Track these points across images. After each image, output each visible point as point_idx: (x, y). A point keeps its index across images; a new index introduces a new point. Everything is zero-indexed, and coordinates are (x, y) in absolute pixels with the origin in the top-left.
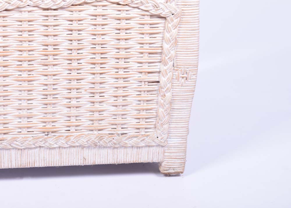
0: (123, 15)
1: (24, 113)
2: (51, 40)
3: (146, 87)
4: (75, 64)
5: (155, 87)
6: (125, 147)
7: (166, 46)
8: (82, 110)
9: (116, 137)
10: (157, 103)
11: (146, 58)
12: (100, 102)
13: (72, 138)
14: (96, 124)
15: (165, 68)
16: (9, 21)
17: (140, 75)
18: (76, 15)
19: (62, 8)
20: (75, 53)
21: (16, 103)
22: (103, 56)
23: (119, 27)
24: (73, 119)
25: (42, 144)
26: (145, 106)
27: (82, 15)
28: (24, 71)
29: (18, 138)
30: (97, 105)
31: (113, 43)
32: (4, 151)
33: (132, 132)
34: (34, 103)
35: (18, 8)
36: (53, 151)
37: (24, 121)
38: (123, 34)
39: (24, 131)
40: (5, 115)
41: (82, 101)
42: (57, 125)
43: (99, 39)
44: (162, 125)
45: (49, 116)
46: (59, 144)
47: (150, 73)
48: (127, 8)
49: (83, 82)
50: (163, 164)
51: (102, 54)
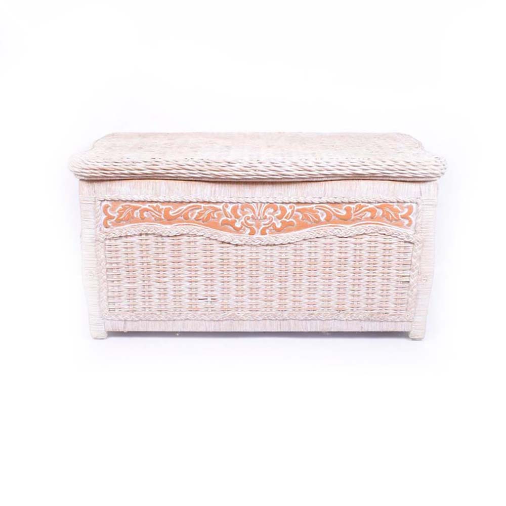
0: (388, 241)
1: (326, 298)
2: (343, 255)
3: (400, 285)
4: (357, 270)
5: (407, 285)
6: (387, 321)
7: (413, 260)
8: (361, 298)
9: (382, 315)
10: (408, 295)
11: (401, 267)
12: (373, 293)
13: (354, 315)
14: (369, 307)
15: (413, 274)
16: (318, 244)
17: (397, 277)
18: (359, 241)
19: (350, 237)
20: (357, 263)
21: (321, 293)
22: (374, 266)
23: (385, 248)
25: (336, 317)
26: (399, 296)
27: (362, 241)
28: (327, 273)
29: (322, 313)
30: (370, 295)
31: (381, 258)
32: (313, 321)
33: (391, 312)
34: (332, 292)
35: (324, 237)
36: (342, 322)
37: (326, 304)
38: (387, 253)
39: (326, 309)
40: (314, 299)
41: (361, 292)
42: (345, 306)
43: (372, 255)
44: (410, 309)
45: (341, 301)
46: (347, 318)
47: (403, 276)
48: (390, 237)
49: (362, 281)
50: (411, 332)
51: (374, 264)
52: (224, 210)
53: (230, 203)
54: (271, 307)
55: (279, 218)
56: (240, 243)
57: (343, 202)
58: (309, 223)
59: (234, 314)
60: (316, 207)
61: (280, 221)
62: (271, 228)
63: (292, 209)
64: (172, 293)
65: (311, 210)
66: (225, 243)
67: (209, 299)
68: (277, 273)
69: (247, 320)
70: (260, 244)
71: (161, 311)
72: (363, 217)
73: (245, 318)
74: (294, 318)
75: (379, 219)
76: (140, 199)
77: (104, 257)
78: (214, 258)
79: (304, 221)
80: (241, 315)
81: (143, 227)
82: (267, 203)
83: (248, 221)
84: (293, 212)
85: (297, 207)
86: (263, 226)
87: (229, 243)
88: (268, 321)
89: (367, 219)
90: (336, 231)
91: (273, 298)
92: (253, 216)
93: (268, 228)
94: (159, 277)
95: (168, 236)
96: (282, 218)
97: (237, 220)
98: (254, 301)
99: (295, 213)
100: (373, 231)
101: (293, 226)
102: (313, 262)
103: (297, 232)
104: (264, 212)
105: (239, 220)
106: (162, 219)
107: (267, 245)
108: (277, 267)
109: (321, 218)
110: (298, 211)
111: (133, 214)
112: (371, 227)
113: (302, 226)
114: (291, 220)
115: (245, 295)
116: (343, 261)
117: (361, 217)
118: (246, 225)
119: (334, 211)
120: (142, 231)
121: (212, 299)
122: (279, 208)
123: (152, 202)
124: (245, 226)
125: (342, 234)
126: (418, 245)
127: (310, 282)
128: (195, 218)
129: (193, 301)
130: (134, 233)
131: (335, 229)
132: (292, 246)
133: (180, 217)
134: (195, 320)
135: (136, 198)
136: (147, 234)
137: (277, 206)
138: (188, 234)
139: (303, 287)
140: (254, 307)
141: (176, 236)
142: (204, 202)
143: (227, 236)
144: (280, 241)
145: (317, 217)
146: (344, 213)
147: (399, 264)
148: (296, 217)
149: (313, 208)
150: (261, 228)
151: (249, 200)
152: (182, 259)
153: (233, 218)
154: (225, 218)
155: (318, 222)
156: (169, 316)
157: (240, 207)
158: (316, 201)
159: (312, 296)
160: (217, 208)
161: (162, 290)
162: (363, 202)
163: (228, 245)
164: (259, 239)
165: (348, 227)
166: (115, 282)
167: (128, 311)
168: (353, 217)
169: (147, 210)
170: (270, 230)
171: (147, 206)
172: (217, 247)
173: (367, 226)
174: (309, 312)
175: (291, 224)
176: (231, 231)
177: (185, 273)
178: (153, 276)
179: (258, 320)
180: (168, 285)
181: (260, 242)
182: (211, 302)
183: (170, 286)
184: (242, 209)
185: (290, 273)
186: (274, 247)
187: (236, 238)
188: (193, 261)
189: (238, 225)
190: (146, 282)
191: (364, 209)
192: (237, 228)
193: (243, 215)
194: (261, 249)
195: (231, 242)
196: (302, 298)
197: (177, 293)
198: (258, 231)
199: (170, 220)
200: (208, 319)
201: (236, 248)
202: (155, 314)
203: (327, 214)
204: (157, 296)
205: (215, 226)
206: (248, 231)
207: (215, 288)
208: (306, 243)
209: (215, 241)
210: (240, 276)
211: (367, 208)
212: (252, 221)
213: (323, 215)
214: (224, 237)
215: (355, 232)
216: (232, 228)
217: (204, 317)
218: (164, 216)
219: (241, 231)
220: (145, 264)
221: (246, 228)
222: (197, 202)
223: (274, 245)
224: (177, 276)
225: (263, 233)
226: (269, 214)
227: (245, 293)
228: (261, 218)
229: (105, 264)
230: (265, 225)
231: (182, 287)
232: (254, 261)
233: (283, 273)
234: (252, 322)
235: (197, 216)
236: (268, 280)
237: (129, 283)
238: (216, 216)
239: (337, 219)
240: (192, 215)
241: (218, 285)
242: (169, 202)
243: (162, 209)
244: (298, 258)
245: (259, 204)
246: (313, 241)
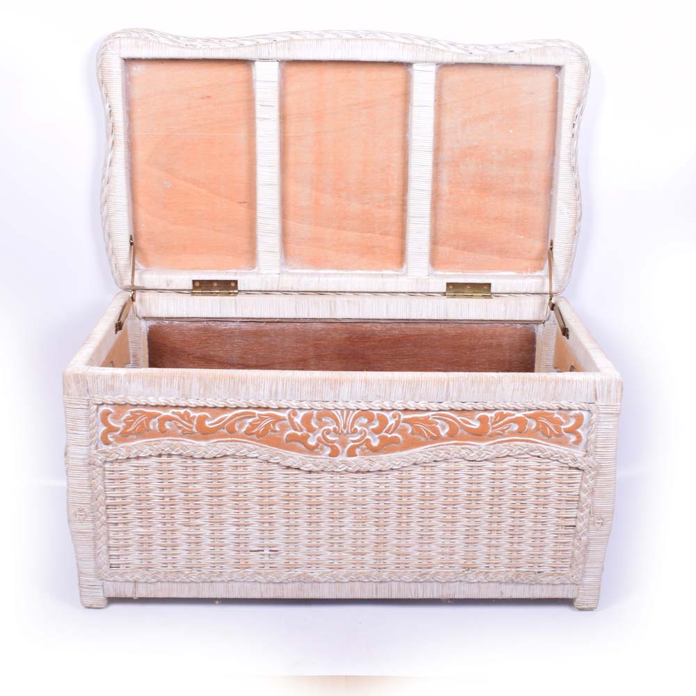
0: (543, 467)
1: (447, 550)
2: (474, 487)
3: (563, 531)
4: (496, 509)
5: (571, 531)
6: (542, 584)
7: (583, 495)
8: (501, 550)
9: (533, 575)
10: (573, 545)
11: (563, 505)
12: (519, 543)
13: (491, 575)
14: (514, 562)
15: (582, 514)
16: (436, 470)
17: (558, 520)
18: (499, 466)
19: (486, 460)
20: (496, 499)
21: (440, 542)
22: (523, 502)
23: (538, 477)
24: (492, 558)
25: (462, 579)
26: (561, 547)
27: (505, 466)
28: (449, 513)
29: (440, 572)
30: (516, 546)
31: (532, 491)
32: (427, 583)
33: (548, 570)
34: (457, 542)
35: (446, 460)
36: (472, 585)
37: (447, 558)
38: (542, 484)
39: (447, 566)
40: (429, 551)
41: (502, 542)
42: (477, 562)
43: (519, 487)
44: (577, 565)
45: (470, 554)
46: (478, 579)
47: (566, 518)
48: (548, 460)
49: (503, 525)
50: (577, 600)
51: (522, 500)
52: (291, 420)
53: (300, 409)
54: (362, 564)
55: (376, 431)
56: (316, 469)
57: (475, 409)
58: (423, 439)
59: (305, 573)
60: (433, 415)
61: (377, 436)
62: (364, 446)
63: (397, 419)
64: (209, 542)
65: (426, 420)
66: (292, 468)
67: (267, 552)
68: (372, 513)
69: (325, 582)
70: (346, 471)
71: (191, 568)
72: (506, 431)
73: (322, 580)
74: (399, 580)
75: (532, 434)
76: (159, 403)
77: (102, 488)
78: (274, 491)
79: (416, 436)
80: (316, 574)
81: (164, 443)
82: (358, 409)
83: (328, 437)
84: (397, 423)
85: (403, 417)
86: (352, 444)
87: (298, 469)
88: (357, 584)
89: (512, 434)
90: (464, 452)
91: (366, 550)
92: (335, 429)
93: (358, 446)
94: (189, 518)
95: (203, 458)
96: (381, 432)
97: (310, 434)
98: (336, 554)
99: (401, 424)
100: (522, 452)
101: (397, 444)
102: (427, 497)
103: (405, 453)
104: (353, 424)
105: (315, 435)
106: (194, 433)
107: (358, 472)
108: (372, 504)
109: (441, 431)
110: (406, 421)
111: (148, 424)
112: (519, 445)
113: (411, 443)
114: (393, 435)
115: (322, 545)
116: (474, 497)
117: (503, 431)
118: (323, 441)
119: (461, 421)
120: (163, 450)
121: (270, 551)
122: (376, 418)
123: (177, 407)
124: (322, 443)
125: (473, 455)
126: (590, 473)
127: (422, 526)
128: (245, 432)
129: (242, 554)
130: (150, 453)
131: (463, 448)
132: (396, 473)
133: (222, 430)
134: (244, 582)
135: (152, 401)
136: (170, 455)
137: (373, 414)
138: (234, 455)
139: (412, 533)
140: (336, 563)
141: (215, 458)
142: (259, 408)
143: (295, 458)
144: (377, 466)
145: (436, 431)
146: (476, 425)
147: (560, 500)
148: (402, 432)
149: (429, 417)
150: (349, 446)
151: (330, 406)
152: (224, 491)
153: (305, 432)
154: (292, 431)
155: (437, 438)
156: (203, 576)
157: (315, 416)
158: (434, 406)
159: (426, 547)
160: (280, 417)
161: (193, 538)
162: (506, 409)
163: (297, 472)
164: (344, 462)
165: (483, 445)
166: (120, 526)
167: (141, 568)
168: (490, 431)
169: (170, 419)
170: (363, 450)
171: (169, 413)
172: (278, 475)
173: (512, 444)
174: (420, 570)
175: (395, 440)
176: (300, 451)
177: (229, 513)
178: (180, 517)
179: (343, 582)
180: (202, 530)
181: (346, 467)
182: (269, 555)
183: (205, 531)
184: (319, 418)
185: (392, 513)
186: (368, 474)
187: (307, 461)
188: (241, 495)
189: (312, 442)
190: (167, 525)
191: (506, 419)
192: (311, 446)
193: (321, 427)
194: (347, 477)
195: (301, 468)
196: (410, 550)
197: (217, 542)
198: (343, 452)
199: (205, 433)
200: (265, 581)
201: (309, 476)
202: (182, 572)
203: (450, 427)
204: (185, 547)
205: (276, 443)
206: (328, 451)
207: (276, 534)
208: (418, 470)
209: (276, 465)
210: (314, 517)
211: (513, 417)
212: (335, 436)
213: (444, 428)
214: (290, 459)
215: (494, 453)
216: (303, 447)
217: (259, 578)
218: (197, 428)
219: (316, 450)
220: (167, 499)
221: (325, 447)
222: (249, 408)
223: (369, 472)
224: (217, 517)
225: (351, 453)
226: (361, 425)
227: (322, 542)
228: (347, 431)
229: (104, 498)
230: (353, 441)
231: (225, 533)
232: (337, 496)
233: (382, 514)
234: (333, 585)
235: (248, 427)
236: (359, 522)
237: (142, 526)
238: (278, 429)
239: (466, 433)
240: (241, 427)
241: (280, 531)
242: (205, 407)
243: (194, 417)
244: (405, 491)
245: (345, 412)
246: (429, 466)
